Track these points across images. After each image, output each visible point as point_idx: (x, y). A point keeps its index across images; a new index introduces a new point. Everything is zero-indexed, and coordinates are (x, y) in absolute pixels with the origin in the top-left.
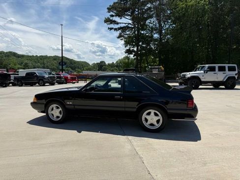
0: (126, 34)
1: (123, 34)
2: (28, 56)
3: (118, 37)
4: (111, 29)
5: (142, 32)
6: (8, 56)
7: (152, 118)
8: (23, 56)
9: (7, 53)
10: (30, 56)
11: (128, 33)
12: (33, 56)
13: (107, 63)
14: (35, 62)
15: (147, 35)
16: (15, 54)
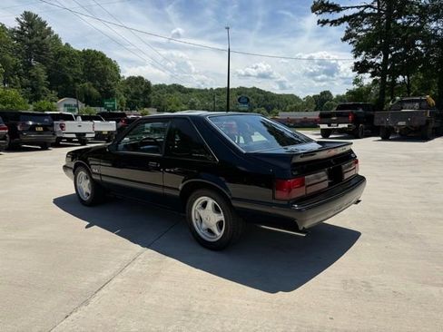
0: (363, 31)
1: (354, 30)
2: (199, 90)
3: (344, 39)
4: (324, 22)
5: (399, 21)
6: (171, 92)
7: (207, 216)
8: (191, 90)
9: (169, 86)
10: (202, 90)
11: (365, 27)
12: (206, 90)
13: (334, 95)
14: (209, 100)
15: (412, 25)
16: (179, 88)
